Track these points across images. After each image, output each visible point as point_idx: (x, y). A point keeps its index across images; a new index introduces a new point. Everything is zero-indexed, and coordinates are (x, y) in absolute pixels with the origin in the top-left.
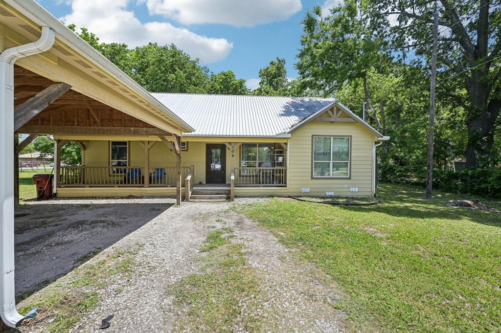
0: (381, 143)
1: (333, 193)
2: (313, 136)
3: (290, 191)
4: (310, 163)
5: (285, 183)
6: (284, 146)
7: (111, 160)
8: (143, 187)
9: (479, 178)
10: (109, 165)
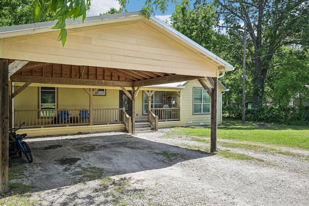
0: (224, 92)
1: (203, 123)
2: (193, 87)
3: (182, 123)
4: (192, 105)
5: (179, 118)
6: (178, 93)
7: (40, 104)
8: (89, 125)
9: (260, 112)
10: (39, 108)
